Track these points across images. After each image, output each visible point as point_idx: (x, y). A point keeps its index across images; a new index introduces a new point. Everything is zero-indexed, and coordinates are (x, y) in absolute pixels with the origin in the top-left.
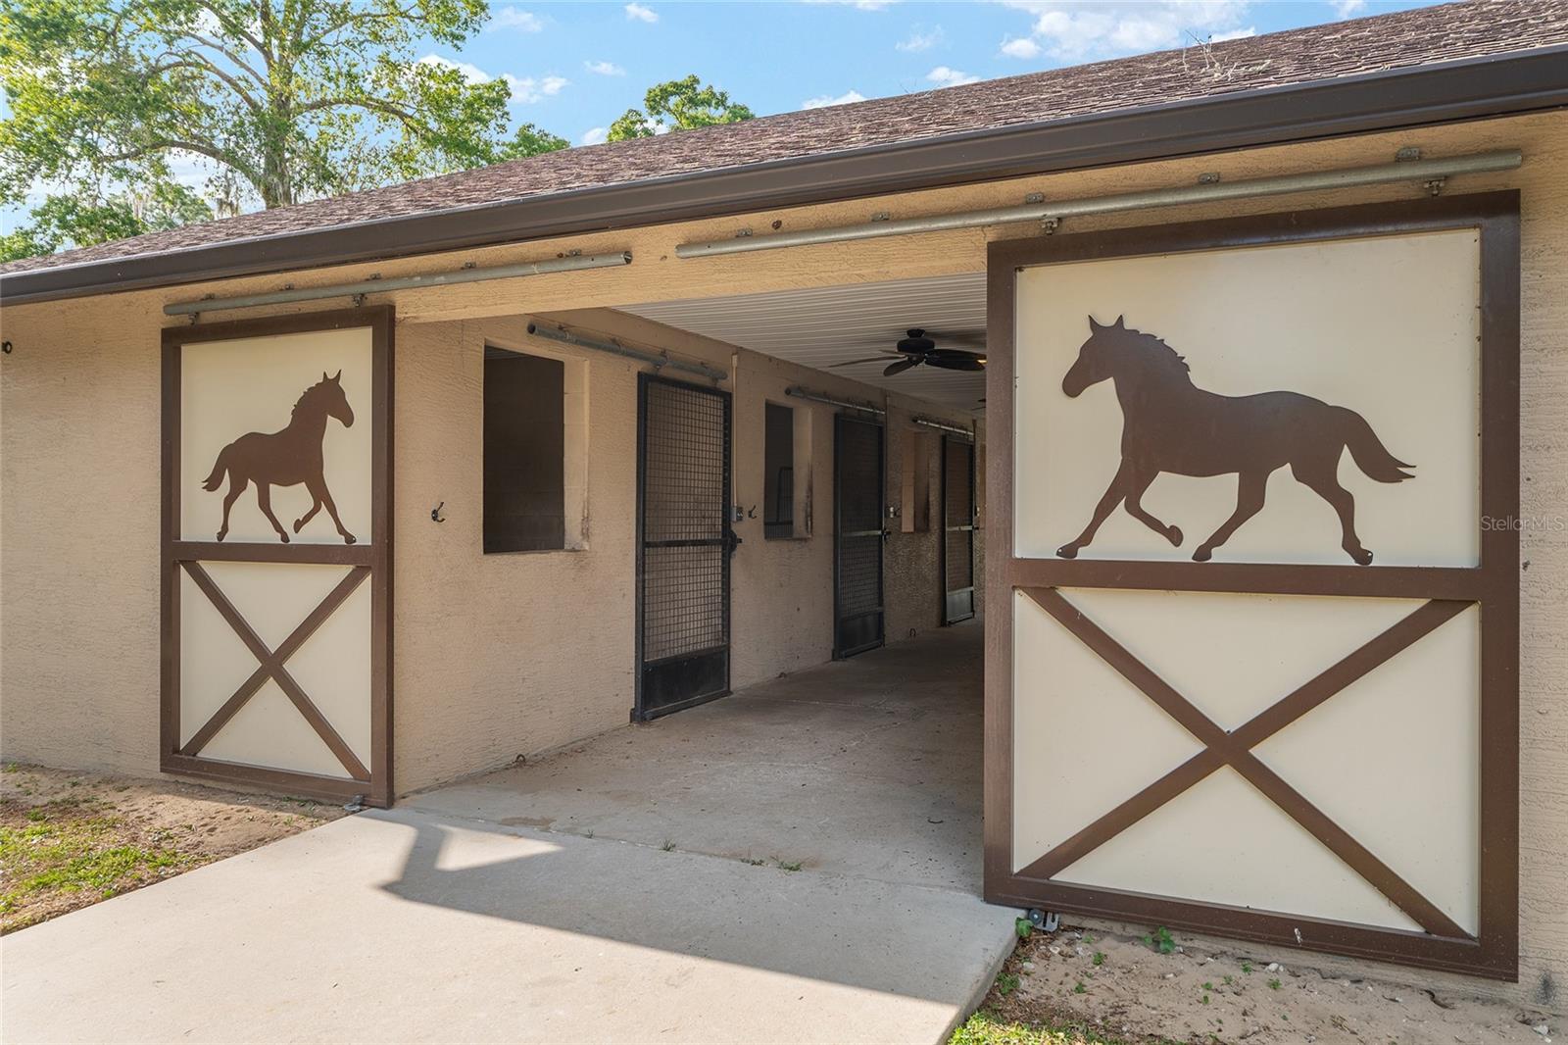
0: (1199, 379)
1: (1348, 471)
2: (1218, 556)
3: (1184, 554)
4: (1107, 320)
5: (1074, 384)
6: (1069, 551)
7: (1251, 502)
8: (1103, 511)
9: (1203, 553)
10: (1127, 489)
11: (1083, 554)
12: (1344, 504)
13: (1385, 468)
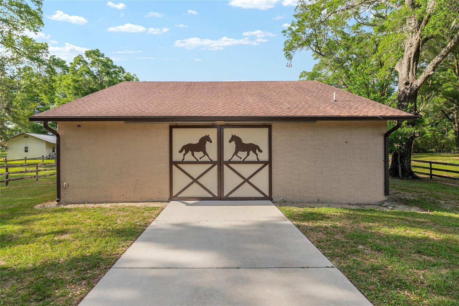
0: (243, 142)
1: (257, 151)
2: (245, 160)
3: (242, 160)
4: (234, 135)
5: (230, 142)
6: (230, 160)
7: (248, 155)
8: (233, 155)
9: (244, 160)
10: (236, 153)
11: (231, 160)
12: (257, 155)
13: (260, 151)
